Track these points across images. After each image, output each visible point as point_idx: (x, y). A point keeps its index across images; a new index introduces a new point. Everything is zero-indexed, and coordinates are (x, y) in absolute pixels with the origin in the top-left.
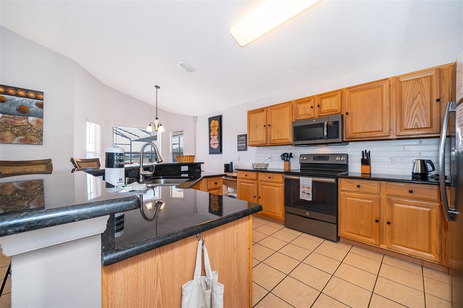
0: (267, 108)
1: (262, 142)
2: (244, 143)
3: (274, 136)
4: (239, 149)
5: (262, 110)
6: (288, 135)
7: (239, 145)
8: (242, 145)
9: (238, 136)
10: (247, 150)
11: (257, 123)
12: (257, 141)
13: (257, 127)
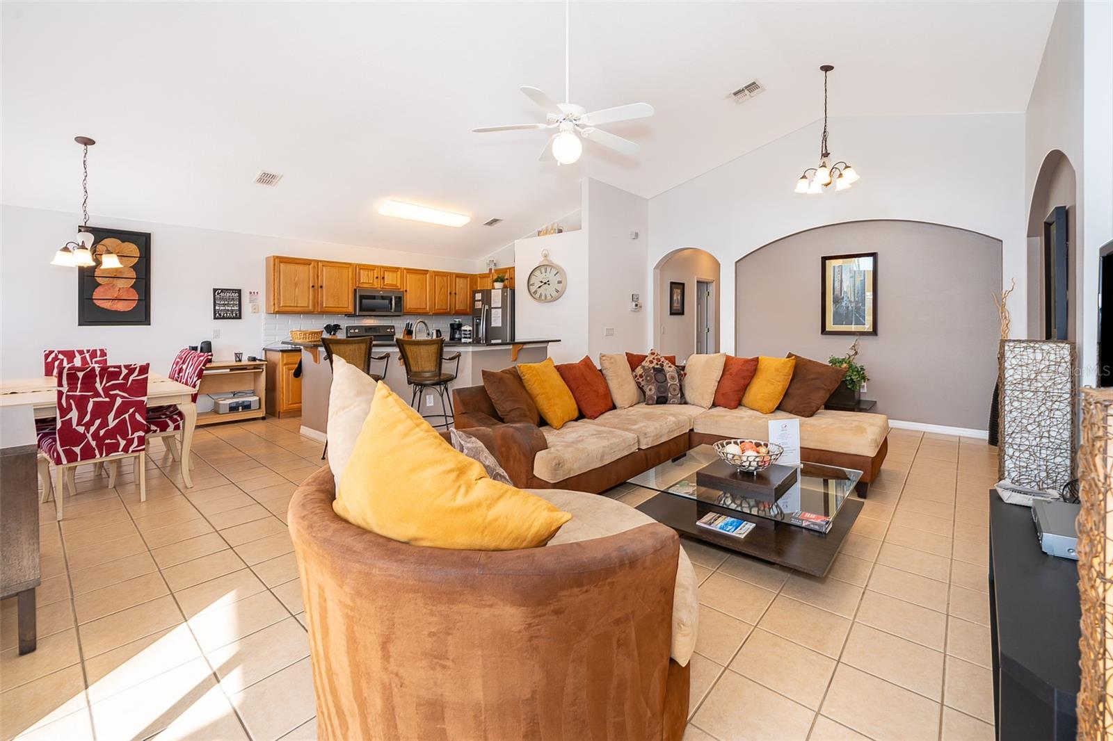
0: (318, 262)
1: (307, 309)
2: (234, 305)
3: (328, 302)
4: (220, 315)
5: (306, 262)
6: (348, 304)
7: (217, 308)
8: (230, 308)
9: (215, 290)
10: (240, 318)
11: (296, 279)
12: (297, 307)
13: (296, 285)
